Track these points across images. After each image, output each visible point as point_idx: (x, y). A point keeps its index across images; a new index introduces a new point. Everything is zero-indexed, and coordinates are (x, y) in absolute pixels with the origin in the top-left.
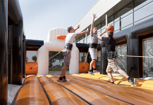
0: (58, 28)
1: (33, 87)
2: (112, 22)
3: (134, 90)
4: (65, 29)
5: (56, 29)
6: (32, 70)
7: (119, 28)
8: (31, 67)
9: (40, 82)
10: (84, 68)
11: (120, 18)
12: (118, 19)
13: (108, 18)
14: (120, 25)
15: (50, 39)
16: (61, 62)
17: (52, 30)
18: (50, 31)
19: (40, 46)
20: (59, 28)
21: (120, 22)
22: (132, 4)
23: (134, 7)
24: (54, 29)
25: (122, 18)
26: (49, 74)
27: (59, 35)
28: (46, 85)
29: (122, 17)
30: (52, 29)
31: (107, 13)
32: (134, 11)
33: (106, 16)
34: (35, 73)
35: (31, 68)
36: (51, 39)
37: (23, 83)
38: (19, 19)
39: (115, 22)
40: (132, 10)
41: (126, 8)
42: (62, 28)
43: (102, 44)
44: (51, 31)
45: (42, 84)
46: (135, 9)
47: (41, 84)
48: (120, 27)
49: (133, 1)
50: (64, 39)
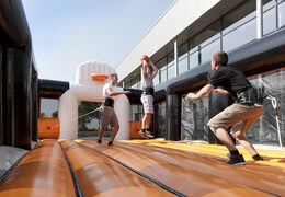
2: (186, 55)
8: (49, 126)
11: (200, 47)
13: (178, 47)
15: (80, 80)
20: (95, 62)
29: (202, 45)
31: (176, 38)
32: (223, 34)
33: (176, 43)
37: (32, 147)
39: (190, 54)
44: (81, 66)
49: (221, 18)
50: (103, 80)
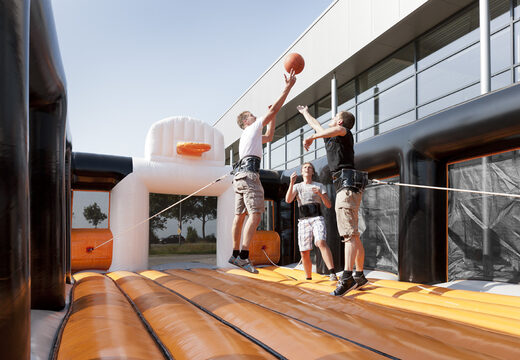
0: (180, 117)
1: (105, 319)
2: (352, 102)
3: (430, 325)
4: (203, 121)
5: (173, 121)
6: (93, 255)
7: (373, 123)
8: (90, 245)
9: (128, 300)
10: (264, 248)
11: (376, 90)
12: (370, 92)
13: (338, 88)
14: (376, 112)
15: (153, 154)
16: (185, 226)
17: (162, 125)
18: (153, 126)
19: (121, 177)
20: (184, 119)
21: (376, 103)
22: (412, 47)
23: (418, 59)
24: (167, 120)
25: (380, 90)
26: (149, 269)
27: (183, 140)
28: (151, 310)
29: (381, 86)
30: (159, 122)
31: (335, 73)
32: (419, 69)
33: (333, 81)
34: (104, 266)
35: (89, 250)
36: (157, 154)
37: (67, 302)
38: (53, 89)
39: (359, 101)
40: (413, 66)
41: (393, 60)
42: (194, 119)
43: (321, 174)
44: (157, 126)
45: (136, 307)
46: (423, 63)
47: (133, 305)
48: (376, 120)
49: (416, 41)
50: (199, 154)
